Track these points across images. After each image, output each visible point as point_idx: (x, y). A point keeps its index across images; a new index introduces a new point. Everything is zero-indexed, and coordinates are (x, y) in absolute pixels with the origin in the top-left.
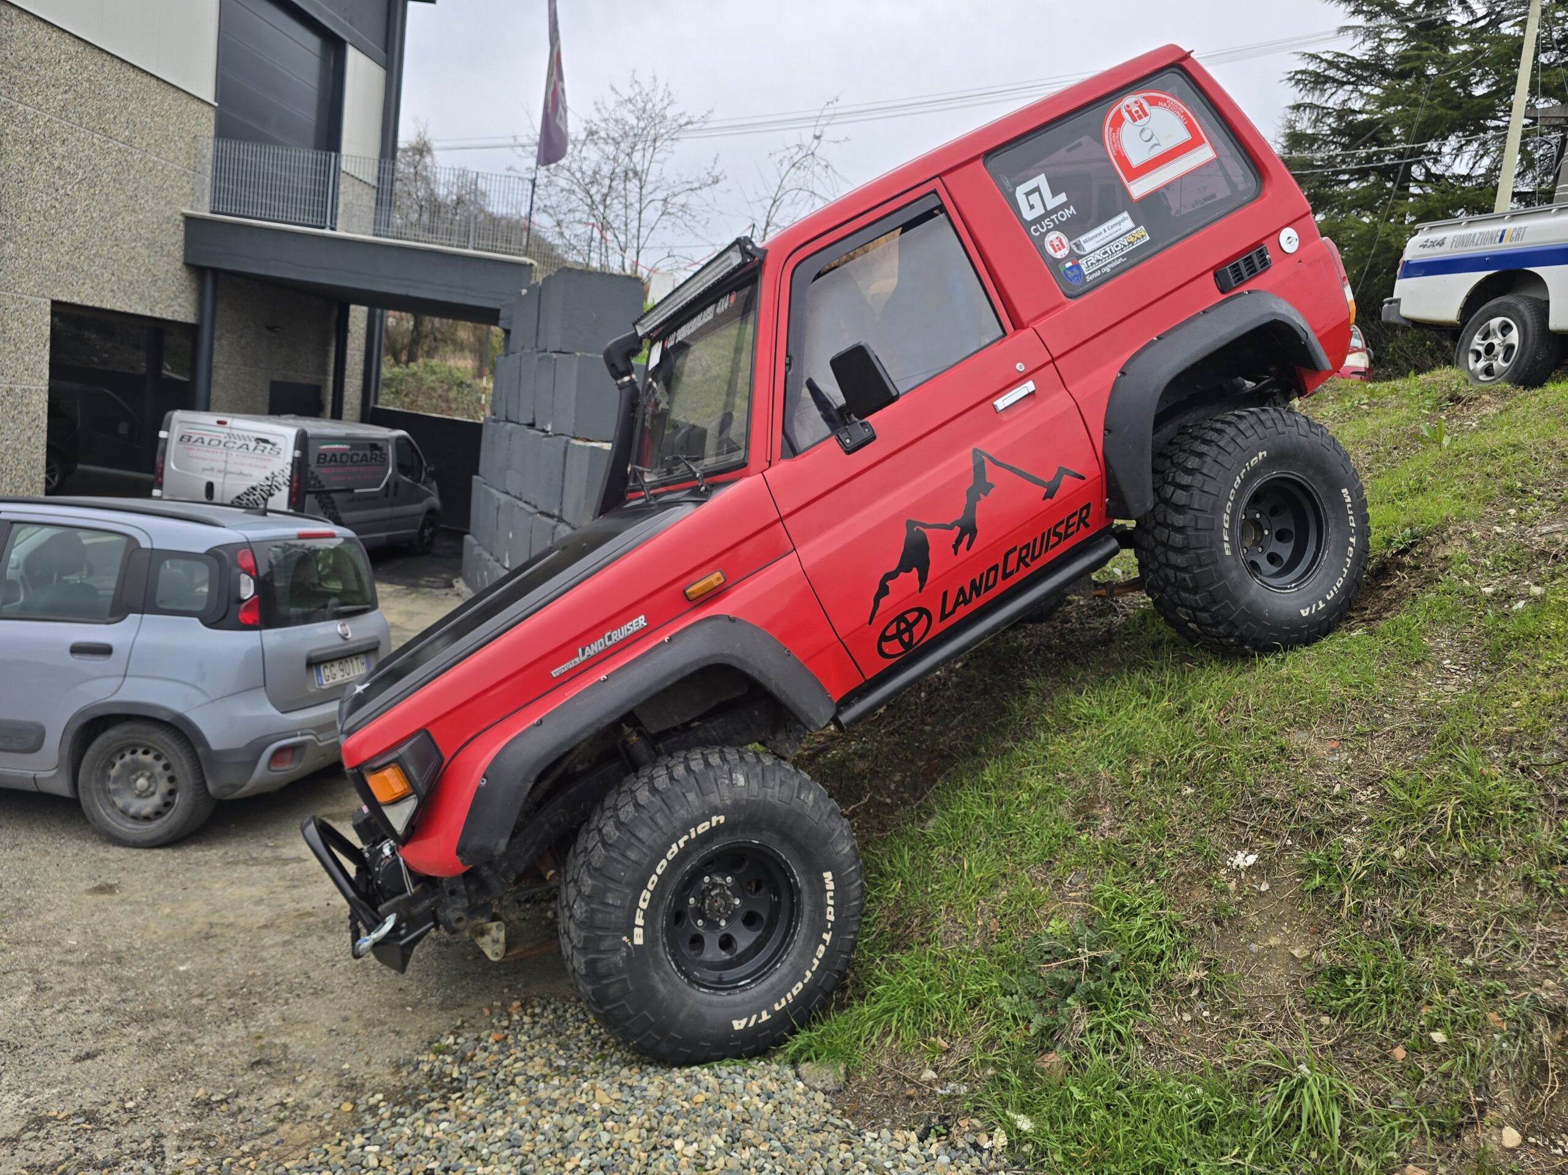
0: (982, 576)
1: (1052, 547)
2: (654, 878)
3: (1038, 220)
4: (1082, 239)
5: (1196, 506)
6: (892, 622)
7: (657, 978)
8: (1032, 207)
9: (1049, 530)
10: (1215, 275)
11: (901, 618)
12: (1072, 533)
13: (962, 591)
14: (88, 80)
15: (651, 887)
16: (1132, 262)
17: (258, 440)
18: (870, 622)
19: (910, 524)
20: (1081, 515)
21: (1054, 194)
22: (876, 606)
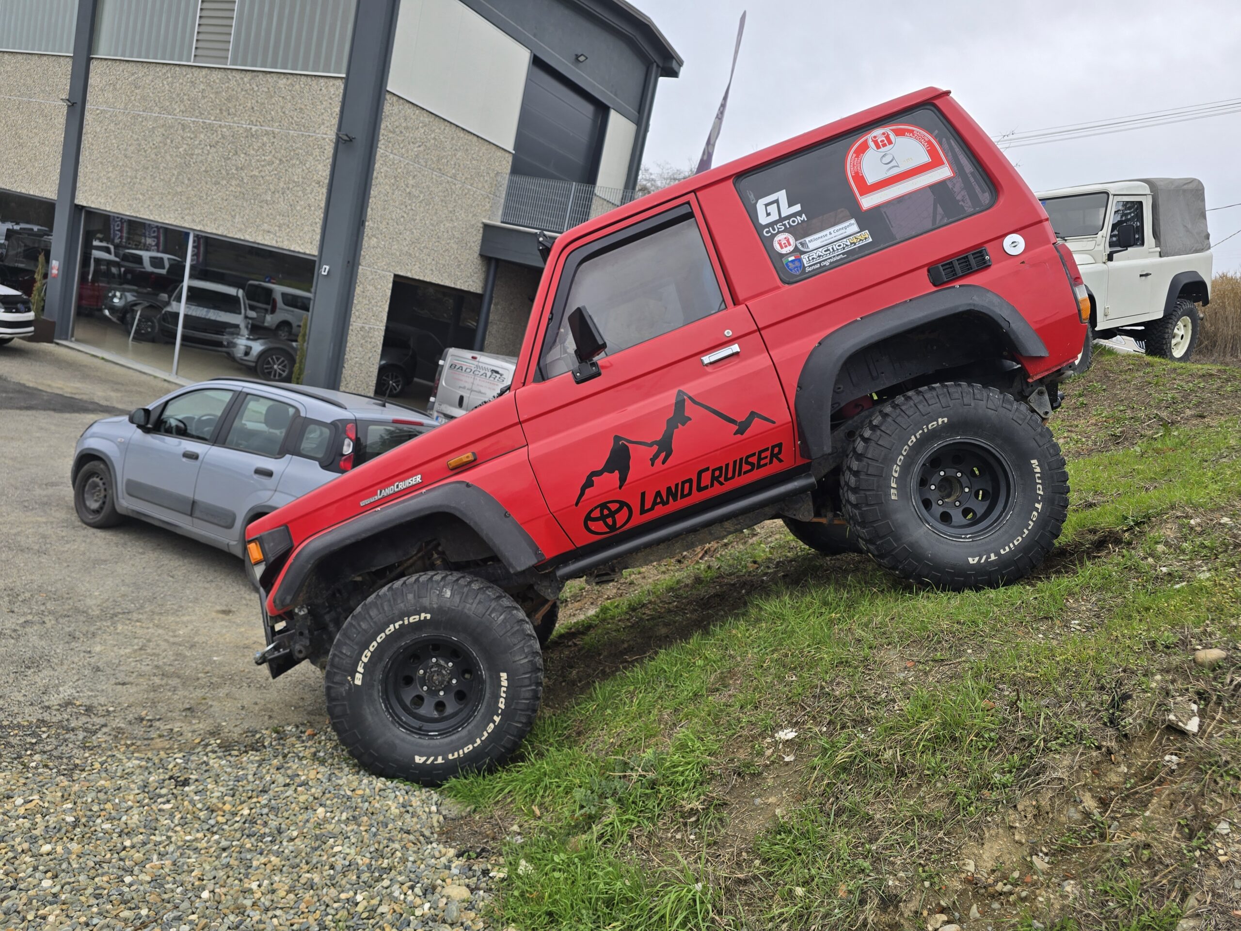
0: (677, 485)
1: (745, 473)
2: (375, 644)
3: (772, 224)
4: (807, 239)
5: (869, 456)
6: (596, 508)
7: (368, 711)
8: (768, 214)
9: (741, 459)
10: (929, 271)
11: (603, 506)
12: (766, 465)
13: (658, 494)
14: (434, 139)
15: (371, 649)
16: (851, 258)
17: (493, 371)
18: (577, 504)
19: (617, 438)
20: (772, 452)
21: (790, 205)
22: (582, 494)
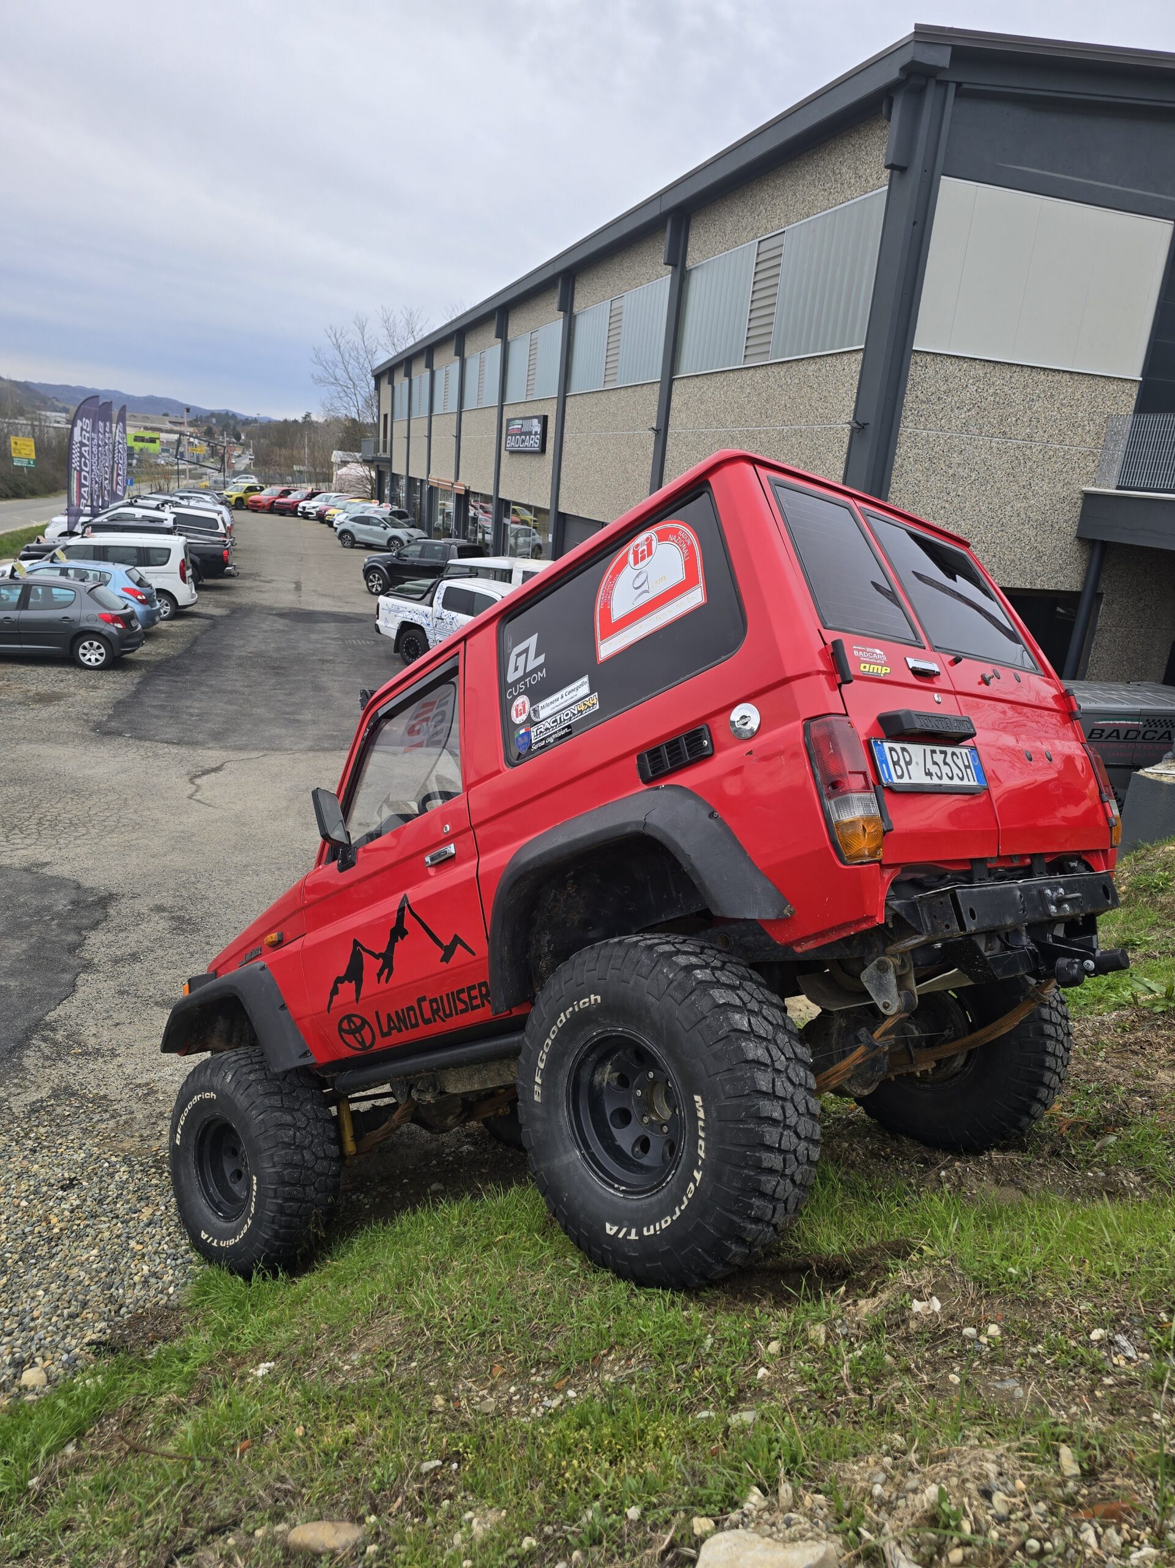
0: (403, 1011)
1: (461, 1012)
2: (187, 1110)
3: (516, 683)
6: (344, 1018)
8: (516, 669)
9: (452, 993)
10: (640, 759)
13: (389, 1016)
15: (185, 1114)
18: (329, 1010)
19: (356, 943)
20: (480, 991)
21: (536, 657)
22: (331, 999)
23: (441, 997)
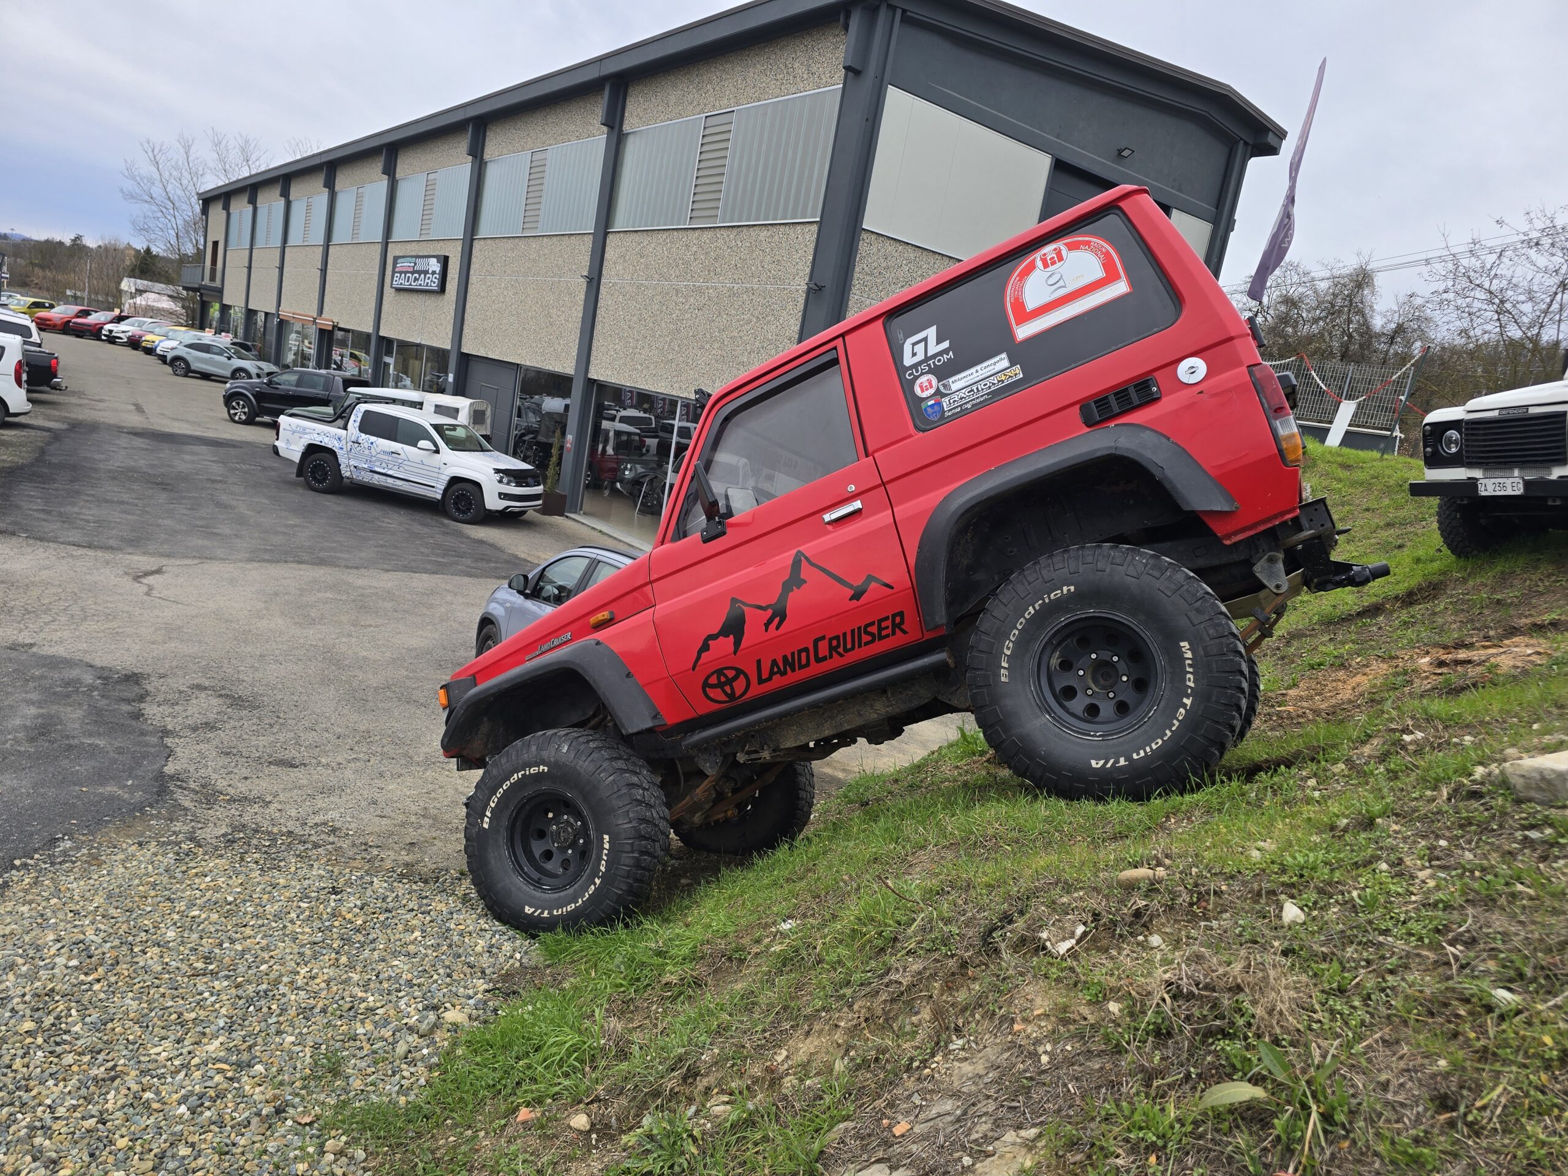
0: (793, 654)
1: (866, 644)
2: (501, 790)
4: (951, 380)
6: (713, 674)
8: (914, 354)
9: (859, 629)
10: (1083, 406)
11: (720, 672)
12: (887, 636)
13: (774, 663)
15: (498, 795)
16: (997, 397)
18: (694, 669)
19: (734, 601)
20: (893, 620)
21: (938, 342)
22: (698, 658)
23: (845, 634)
